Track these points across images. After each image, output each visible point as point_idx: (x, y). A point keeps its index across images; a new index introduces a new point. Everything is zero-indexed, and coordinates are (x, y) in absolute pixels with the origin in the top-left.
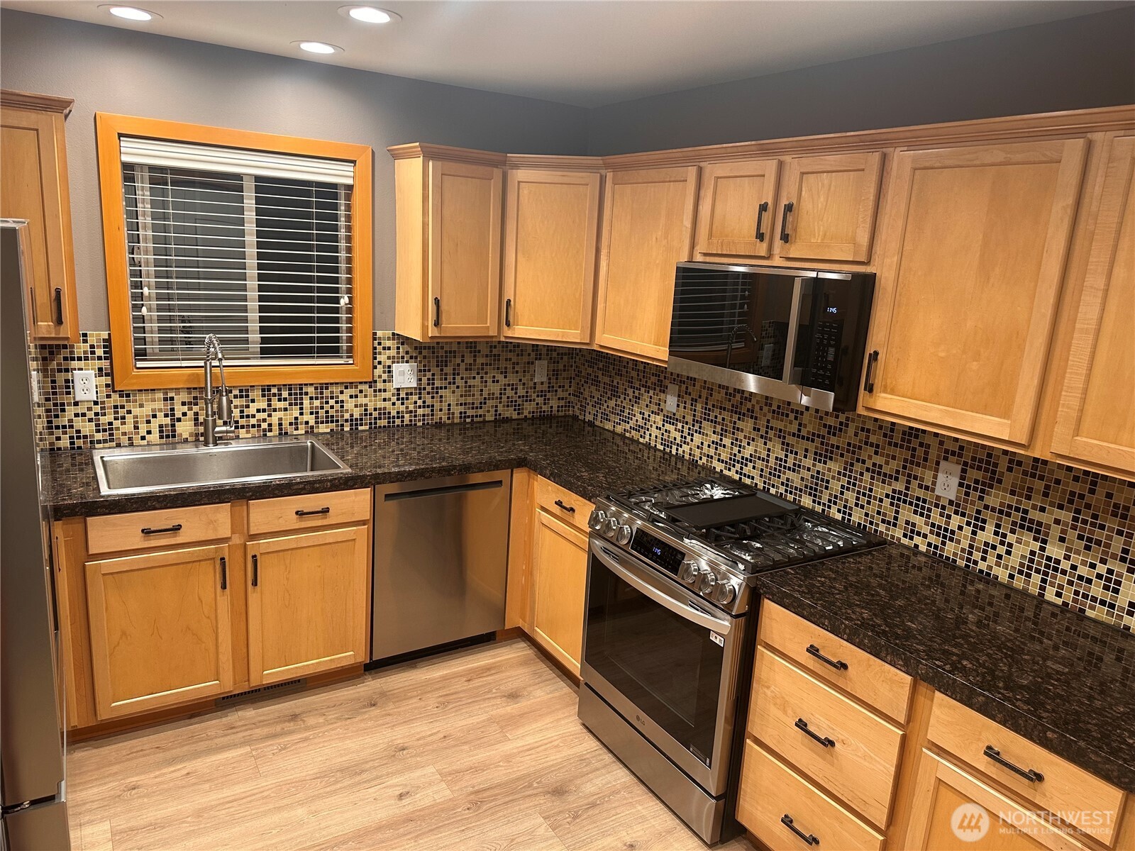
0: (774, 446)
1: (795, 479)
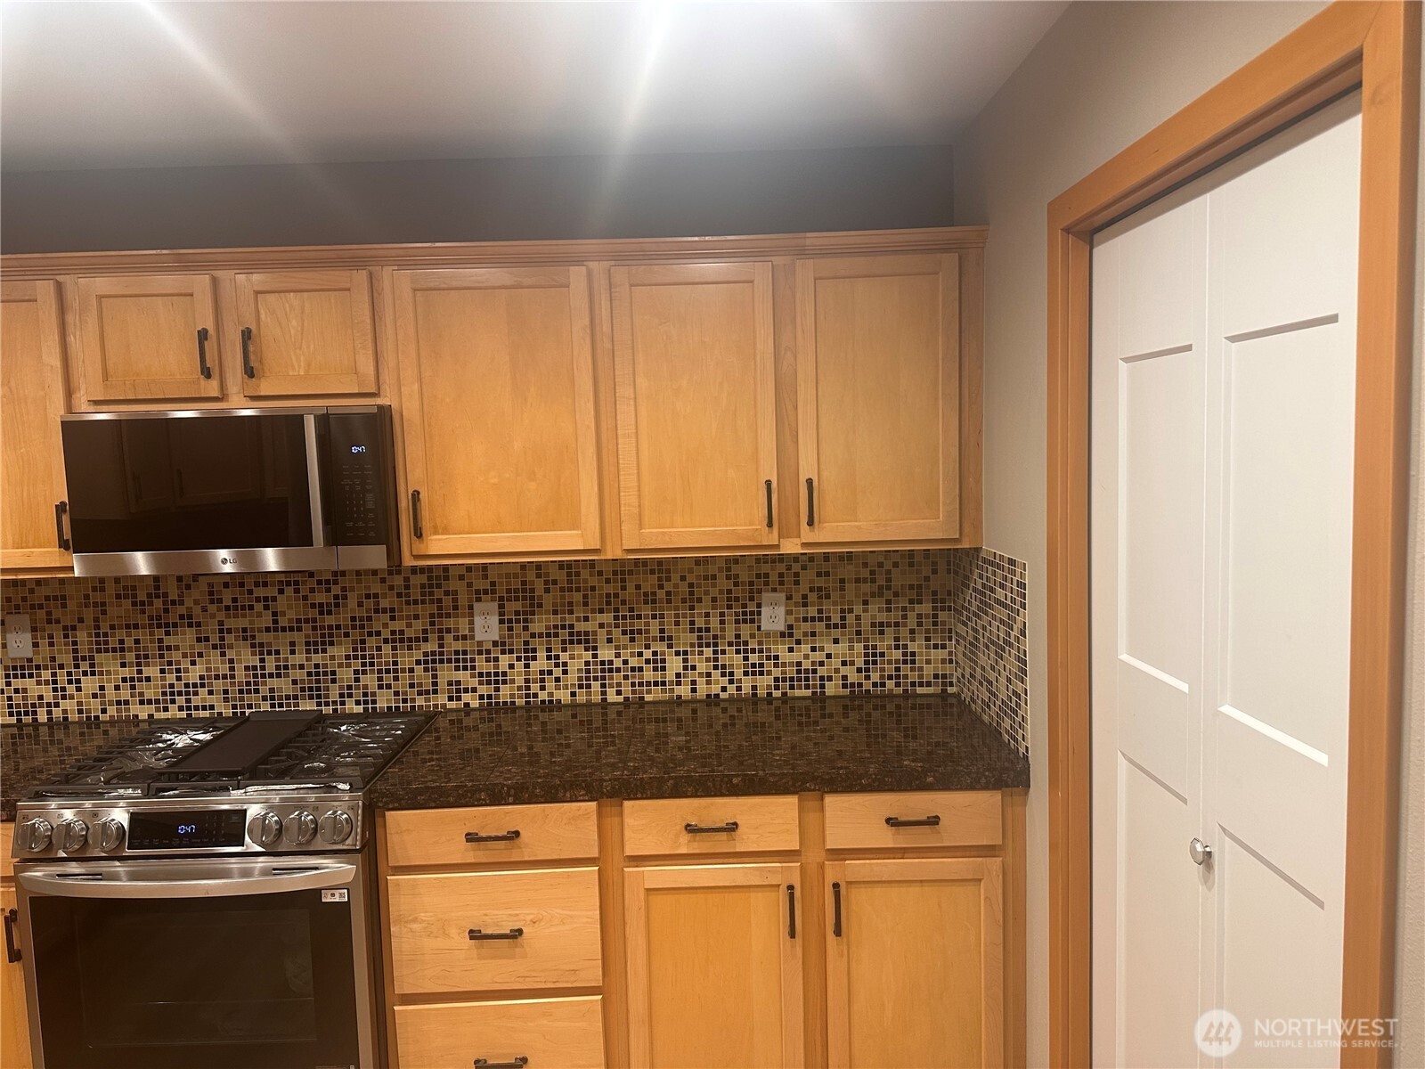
0: (239, 654)
1: (284, 686)
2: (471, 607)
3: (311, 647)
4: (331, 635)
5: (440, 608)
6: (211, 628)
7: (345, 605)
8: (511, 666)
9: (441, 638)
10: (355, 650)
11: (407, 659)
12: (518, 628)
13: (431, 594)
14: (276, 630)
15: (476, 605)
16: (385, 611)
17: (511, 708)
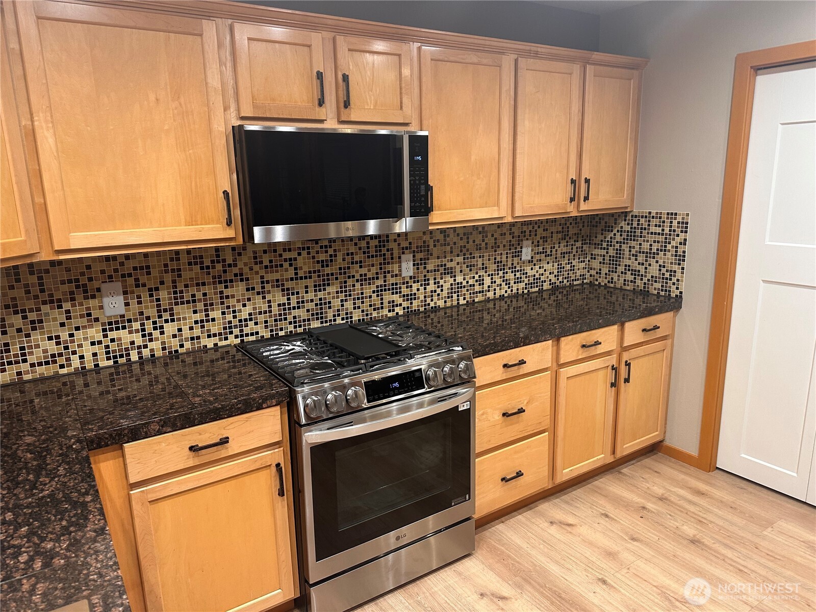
2: (400, 258)
3: (318, 288)
4: (328, 280)
5: (384, 259)
6: (256, 282)
7: (336, 261)
8: (418, 290)
9: (385, 277)
10: (341, 287)
11: (368, 291)
12: (421, 267)
13: (380, 251)
14: (297, 279)
15: (403, 256)
16: (357, 263)
17: (417, 312)
